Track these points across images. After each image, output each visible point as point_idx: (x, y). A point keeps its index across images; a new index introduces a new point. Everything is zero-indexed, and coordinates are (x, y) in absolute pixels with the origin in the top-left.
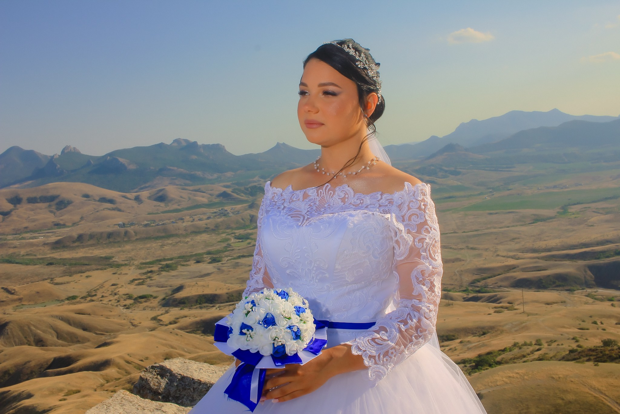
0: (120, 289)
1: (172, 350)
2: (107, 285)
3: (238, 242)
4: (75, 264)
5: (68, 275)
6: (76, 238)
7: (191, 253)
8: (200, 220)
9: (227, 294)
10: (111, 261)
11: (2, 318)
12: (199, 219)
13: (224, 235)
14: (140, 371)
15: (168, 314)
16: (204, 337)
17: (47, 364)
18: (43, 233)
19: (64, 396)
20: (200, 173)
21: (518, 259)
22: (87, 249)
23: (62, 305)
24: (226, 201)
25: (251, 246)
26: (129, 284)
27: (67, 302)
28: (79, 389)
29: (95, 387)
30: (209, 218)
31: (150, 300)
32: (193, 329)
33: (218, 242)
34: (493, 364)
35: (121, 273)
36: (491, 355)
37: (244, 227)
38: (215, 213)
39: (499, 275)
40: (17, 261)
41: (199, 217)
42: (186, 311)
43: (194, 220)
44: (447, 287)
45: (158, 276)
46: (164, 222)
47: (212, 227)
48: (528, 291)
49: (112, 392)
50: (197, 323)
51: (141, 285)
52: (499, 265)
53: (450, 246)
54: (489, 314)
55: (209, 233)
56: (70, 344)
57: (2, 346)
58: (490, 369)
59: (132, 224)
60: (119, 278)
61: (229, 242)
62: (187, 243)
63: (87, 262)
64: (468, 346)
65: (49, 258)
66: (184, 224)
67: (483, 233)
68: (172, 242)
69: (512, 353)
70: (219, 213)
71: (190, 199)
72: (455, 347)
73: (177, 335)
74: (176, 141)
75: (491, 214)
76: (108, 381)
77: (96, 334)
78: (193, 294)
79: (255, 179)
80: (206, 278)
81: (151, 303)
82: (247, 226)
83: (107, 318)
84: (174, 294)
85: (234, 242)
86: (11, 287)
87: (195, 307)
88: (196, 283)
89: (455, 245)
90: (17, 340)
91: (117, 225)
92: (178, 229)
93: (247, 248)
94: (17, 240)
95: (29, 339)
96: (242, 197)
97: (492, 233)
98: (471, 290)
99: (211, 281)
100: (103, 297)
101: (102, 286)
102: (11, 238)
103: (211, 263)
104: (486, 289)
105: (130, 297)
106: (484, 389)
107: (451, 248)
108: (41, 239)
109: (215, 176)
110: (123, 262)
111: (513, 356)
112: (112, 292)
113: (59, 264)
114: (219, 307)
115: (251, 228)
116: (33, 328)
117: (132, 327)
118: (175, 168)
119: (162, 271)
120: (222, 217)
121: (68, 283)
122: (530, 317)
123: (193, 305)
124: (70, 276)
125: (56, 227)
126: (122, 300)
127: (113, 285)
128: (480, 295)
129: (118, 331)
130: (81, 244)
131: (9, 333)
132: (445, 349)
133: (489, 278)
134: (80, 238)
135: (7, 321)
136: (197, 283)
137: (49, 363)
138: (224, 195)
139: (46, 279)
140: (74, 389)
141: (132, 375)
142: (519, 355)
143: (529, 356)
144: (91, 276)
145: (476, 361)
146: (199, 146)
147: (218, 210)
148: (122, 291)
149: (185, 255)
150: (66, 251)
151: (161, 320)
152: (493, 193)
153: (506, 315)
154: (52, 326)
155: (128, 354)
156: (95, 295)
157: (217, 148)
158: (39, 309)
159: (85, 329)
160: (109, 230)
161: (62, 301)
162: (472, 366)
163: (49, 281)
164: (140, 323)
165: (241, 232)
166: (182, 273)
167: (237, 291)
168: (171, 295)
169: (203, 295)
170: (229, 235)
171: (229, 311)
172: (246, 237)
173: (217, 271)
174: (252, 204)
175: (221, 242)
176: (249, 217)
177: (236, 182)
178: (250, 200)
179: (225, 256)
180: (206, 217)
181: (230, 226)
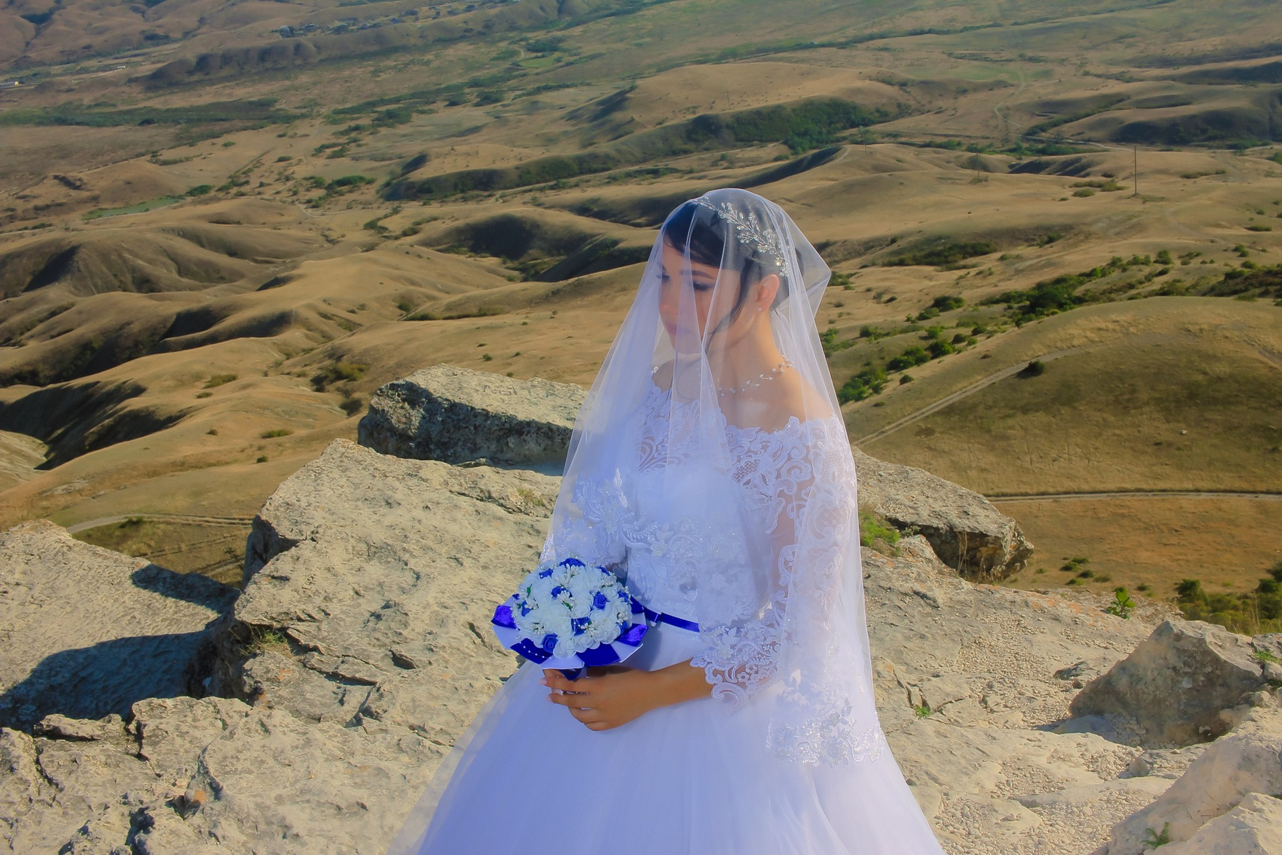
0: (295, 168)
1: (412, 287)
2: (269, 161)
3: (533, 58)
4: (199, 120)
5: (185, 145)
6: (194, 63)
7: (438, 85)
8: (451, 13)
9: (517, 168)
10: (272, 109)
11: (63, 239)
12: (449, 12)
13: (503, 44)
14: (350, 333)
15: (399, 215)
16: (475, 260)
17: (164, 327)
18: (123, 57)
19: (206, 388)
21: (1130, 80)
22: (219, 86)
23: (182, 206)
25: (562, 67)
26: (313, 155)
27: (189, 199)
28: (233, 373)
29: (265, 369)
30: (470, 8)
31: (359, 188)
32: (451, 244)
33: (493, 59)
34: (1065, 304)
35: (296, 134)
36: (1064, 285)
37: (546, 24)
39: (1087, 115)
40: (78, 120)
41: (450, 6)
42: (434, 209)
43: (438, 13)
44: (977, 144)
45: (371, 137)
46: (377, 21)
47: (479, 28)
48: (1147, 150)
49: (299, 376)
50: (459, 231)
51: (338, 157)
52: (1089, 93)
53: (985, 54)
54: (1063, 200)
55: (472, 42)
56: (205, 284)
57: (71, 296)
58: (1061, 314)
59: (309, 29)
60: (291, 146)
61: (516, 59)
62: (429, 65)
63: (222, 115)
64: (1017, 266)
65: (142, 109)
66: (419, 24)
67: (1057, 24)
68: (396, 63)
69: (1107, 279)
72: (990, 269)
73: (420, 256)
76: (288, 356)
77: (256, 261)
78: (448, 172)
80: (471, 138)
81: (362, 193)
82: (551, 22)
83: (275, 229)
84: (408, 173)
85: (527, 59)
86: (72, 175)
87: (453, 199)
88: (453, 149)
89: (996, 53)
90: (99, 283)
91: (276, 31)
92: (407, 36)
93: (553, 70)
94: (71, 74)
95: (122, 279)
97: (1075, 25)
98: (1027, 149)
99: (483, 143)
100: (262, 185)
101: (258, 163)
102: (60, 71)
103: (481, 105)
104: (1058, 145)
105: (317, 183)
106: (1045, 354)
107: (986, 59)
108: (122, 70)
110: (298, 111)
111: (1109, 286)
112: (280, 174)
113: (165, 122)
114: (502, 197)
115: (561, 26)
116: (127, 256)
117: (326, 245)
119: (380, 126)
120: (498, 5)
121: (188, 159)
122: (1148, 205)
123: (448, 194)
124: (191, 145)
125: (150, 42)
126: (301, 190)
127: (281, 160)
128: (1045, 158)
129: (299, 254)
130: (207, 77)
131: (82, 269)
132: (968, 273)
133: (1066, 122)
134: (203, 63)
135: (74, 244)
136: (455, 148)
137: (169, 325)
139: (143, 155)
140: (224, 373)
141: (337, 342)
142: (1121, 284)
143: (1141, 286)
144: (233, 144)
145: (1032, 296)
148: (301, 171)
149: (425, 90)
150: (177, 93)
151: (386, 229)
153: (1099, 201)
154: (165, 251)
155: (325, 301)
156: (247, 183)
158: (135, 217)
159: (232, 253)
160: (263, 43)
161: (181, 197)
162: (1024, 307)
163: (148, 157)
164: (343, 236)
165: (540, 36)
166: (421, 128)
167: (537, 163)
168: (403, 175)
169: (469, 174)
170: (514, 43)
171: (524, 203)
172: (550, 47)
173: (495, 122)
175: (498, 59)
176: (556, 2)
179: (510, 89)
180: (465, 6)
181: (515, 23)
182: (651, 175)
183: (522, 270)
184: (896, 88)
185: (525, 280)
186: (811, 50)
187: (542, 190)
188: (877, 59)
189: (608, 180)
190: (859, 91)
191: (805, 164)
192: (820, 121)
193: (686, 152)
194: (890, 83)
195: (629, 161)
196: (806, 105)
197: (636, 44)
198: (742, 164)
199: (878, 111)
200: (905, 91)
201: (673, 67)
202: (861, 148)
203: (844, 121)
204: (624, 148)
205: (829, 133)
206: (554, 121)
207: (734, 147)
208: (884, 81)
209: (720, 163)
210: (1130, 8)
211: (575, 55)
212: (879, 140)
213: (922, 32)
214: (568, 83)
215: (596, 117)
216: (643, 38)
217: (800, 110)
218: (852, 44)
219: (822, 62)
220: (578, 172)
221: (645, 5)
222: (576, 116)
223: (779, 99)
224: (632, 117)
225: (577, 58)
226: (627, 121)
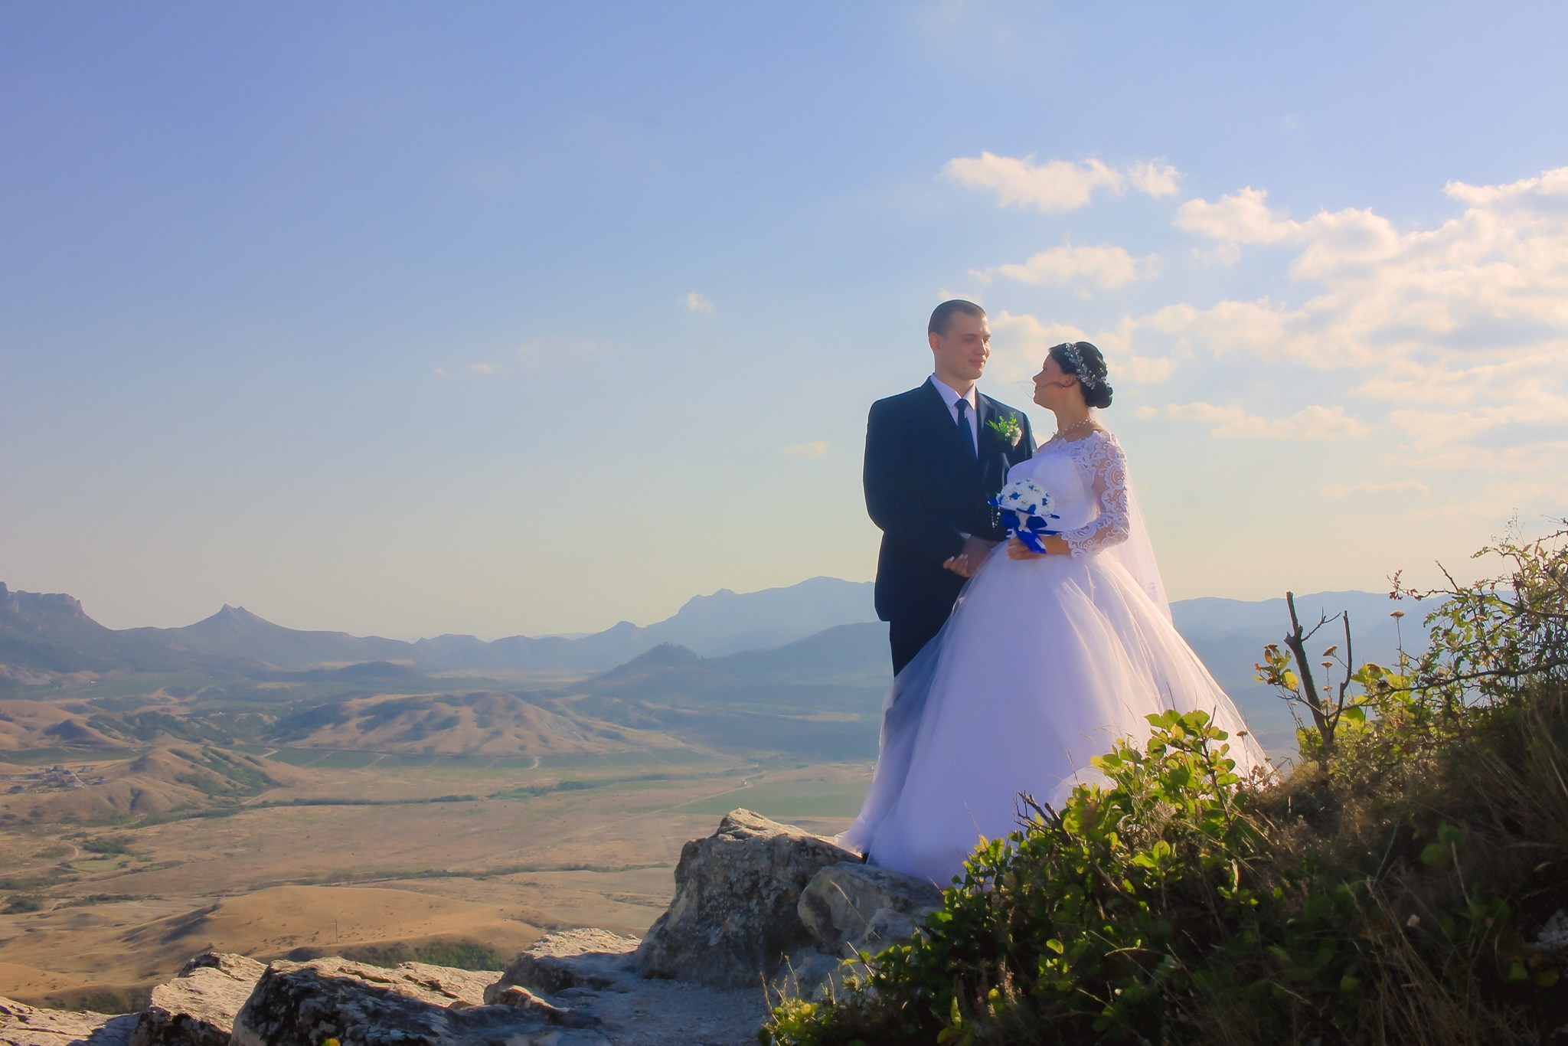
3: (91, 859)
13: (53, 839)
20: (3, 666)
24: (68, 747)
25: (126, 873)
30: (16, 790)
33: (37, 856)
37: (114, 819)
38: (36, 776)
47: (25, 816)
55: (11, 831)
61: (67, 858)
70: (45, 779)
79: (154, 696)
82: (120, 817)
85: (81, 860)
89: (663, 898)
93: (115, 876)
96: (116, 740)
99: (6, 961)
103: (10, 913)
109: (47, 678)
115: (132, 824)
120: (54, 789)
138: (67, 730)
146: (9, 595)
147: (44, 771)
152: (760, 774)
157: (60, 606)
165: (105, 832)
167: (75, 993)
170: (68, 838)
172: (116, 848)
173: (25, 936)
174: (143, 759)
175: (43, 856)
176: (130, 793)
177: (102, 698)
178: (135, 748)
179: (52, 896)
180: (10, 787)
181: (73, 814)
186: (444, 878)
188: (521, 896)
190: (497, 932)
194: (536, 925)
196: (433, 944)
197: (226, 854)
201: (269, 885)
206: (106, 941)
208: (529, 922)
211: (146, 860)
213: (576, 868)
214: (132, 894)
215: (164, 940)
216: (236, 847)
217: (425, 950)
218: (493, 876)
219: (456, 894)
220: (130, 1009)
221: (243, 808)
222: (136, 937)
223: (400, 935)
224: (210, 944)
225: (150, 863)
226: (204, 948)
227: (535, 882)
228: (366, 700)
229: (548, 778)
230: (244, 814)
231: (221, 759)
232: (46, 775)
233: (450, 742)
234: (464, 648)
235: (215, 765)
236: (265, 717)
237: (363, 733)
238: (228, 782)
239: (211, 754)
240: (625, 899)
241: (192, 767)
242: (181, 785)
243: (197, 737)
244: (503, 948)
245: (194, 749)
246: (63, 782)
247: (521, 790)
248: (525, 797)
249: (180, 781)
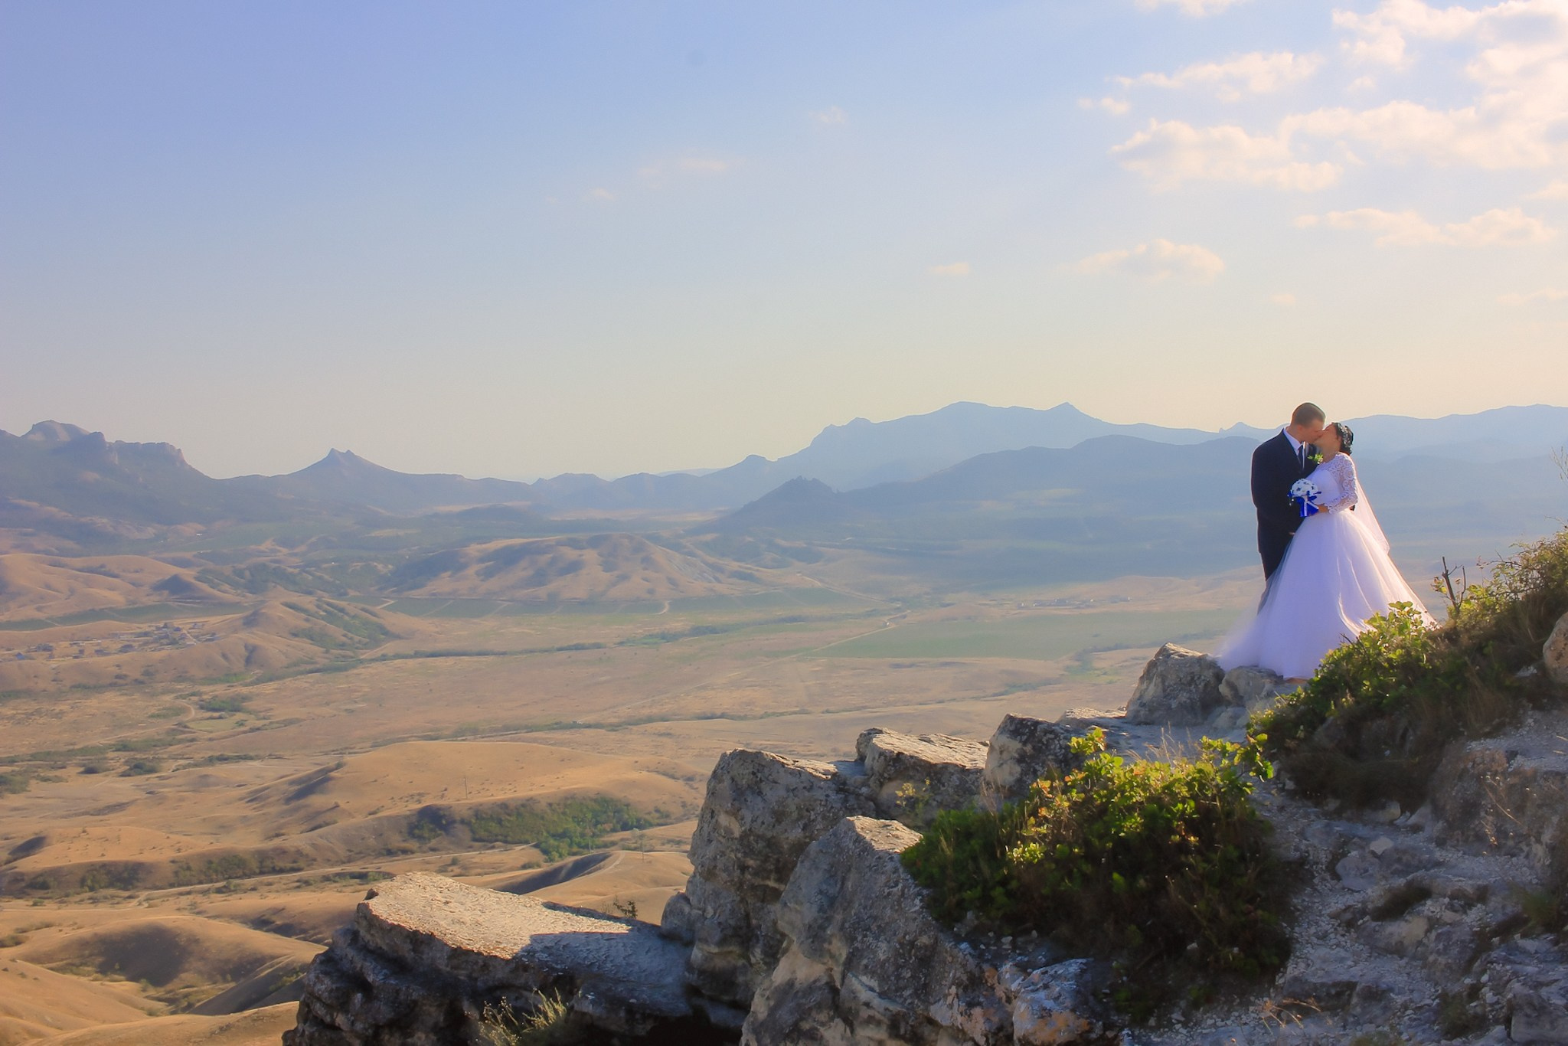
3: (208, 719)
7: (72, 744)
8: (99, 652)
9: (173, 862)
12: (97, 651)
13: (168, 698)
16: (102, 984)
20: (105, 520)
24: (179, 604)
25: (245, 732)
30: (126, 648)
32: (69, 961)
33: (152, 716)
37: (229, 677)
38: (146, 634)
41: (99, 644)
42: (49, 911)
43: (82, 652)
47: (137, 675)
50: (83, 944)
53: (791, 746)
55: (125, 692)
61: (183, 718)
62: (61, 718)
66: (54, 664)
67: (878, 714)
68: (14, 712)
70: (156, 636)
71: (72, 591)
73: (23, 975)
74: (39, 428)
75: (898, 666)
78: (73, 862)
79: (263, 547)
80: (113, 818)
82: (235, 674)
84: (15, 860)
85: (198, 719)
87: (78, 900)
88: (84, 832)
92: (35, 677)
93: (234, 736)
96: (226, 595)
99: (128, 825)
103: (129, 775)
109: (150, 531)
114: (147, 900)
115: (248, 681)
118: (35, 504)
120: (166, 647)
123: (71, 891)
136: (88, 829)
138: (175, 586)
146: (108, 445)
147: (154, 628)
149: (53, 750)
152: (904, 613)
157: (161, 456)
165: (220, 690)
166: (41, 800)
167: (201, 856)
168: (8, 862)
169: (104, 865)
170: (183, 697)
171: (178, 909)
172: (233, 706)
173: (146, 799)
174: (255, 614)
175: (158, 716)
176: (244, 649)
177: (209, 551)
178: (246, 602)
179: (170, 758)
180: (120, 646)
181: (186, 672)
182: (358, 881)
183: (169, 1001)
184: (681, 782)
185: (173, 1013)
186: (573, 730)
187: (205, 892)
188: (656, 746)
189: (298, 884)
190: (633, 784)
191: (564, 873)
192: (582, 821)
193: (405, 852)
194: (673, 777)
195: (329, 860)
196: (567, 798)
197: (346, 710)
198: (479, 871)
199: (657, 811)
200: (692, 787)
201: (394, 741)
202: (638, 855)
203: (614, 821)
204: (320, 841)
205: (594, 835)
206: (229, 803)
207: (470, 848)
208: (666, 774)
209: (450, 868)
210: (963, 699)
211: (264, 719)
212: (658, 847)
213: (713, 717)
214: (252, 754)
215: (288, 800)
216: (356, 702)
217: (558, 805)
218: (625, 726)
219: (588, 747)
220: (257, 871)
221: (361, 662)
222: (259, 797)
223: (531, 790)
224: (336, 803)
225: (267, 722)
226: (329, 807)
227: (669, 731)
228: (484, 546)
229: (679, 623)
230: (363, 668)
231: (336, 611)
232: (156, 632)
233: (575, 588)
234: (587, 488)
235: (330, 617)
236: (380, 566)
237: (482, 580)
238: (344, 636)
239: (325, 606)
240: (765, 748)
241: (307, 620)
242: (297, 639)
243: (311, 589)
244: (639, 802)
245: (307, 602)
246: (175, 639)
247: (651, 636)
248: (656, 643)
249: (295, 635)
